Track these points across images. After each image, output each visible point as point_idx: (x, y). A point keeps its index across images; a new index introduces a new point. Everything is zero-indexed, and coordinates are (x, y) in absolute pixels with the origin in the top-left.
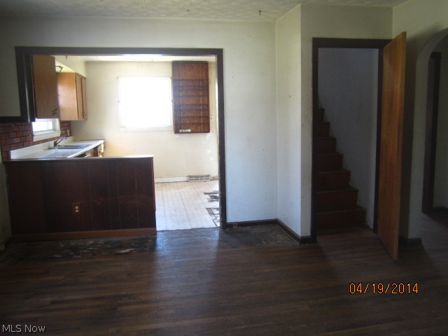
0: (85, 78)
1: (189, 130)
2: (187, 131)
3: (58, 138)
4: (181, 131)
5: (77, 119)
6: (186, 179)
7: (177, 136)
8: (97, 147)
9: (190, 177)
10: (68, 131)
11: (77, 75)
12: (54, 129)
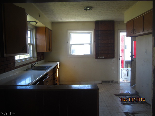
0: (51, 31)
1: (103, 57)
2: (102, 57)
3: (35, 62)
4: (99, 57)
5: (45, 51)
6: (100, 82)
7: (97, 60)
8: (56, 67)
9: (103, 81)
10: (42, 57)
11: (46, 28)
12: (33, 57)
